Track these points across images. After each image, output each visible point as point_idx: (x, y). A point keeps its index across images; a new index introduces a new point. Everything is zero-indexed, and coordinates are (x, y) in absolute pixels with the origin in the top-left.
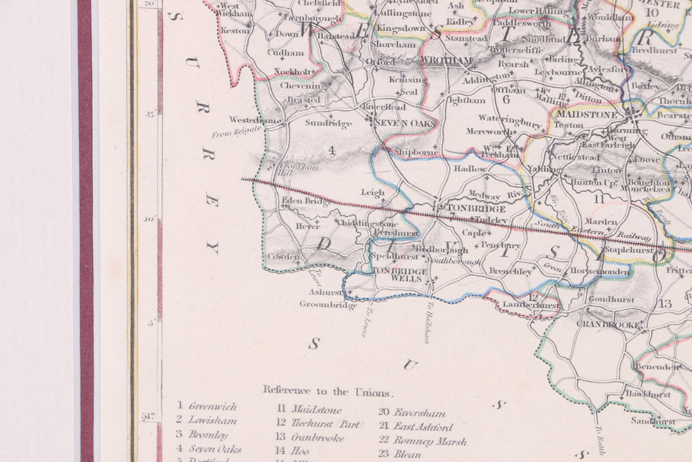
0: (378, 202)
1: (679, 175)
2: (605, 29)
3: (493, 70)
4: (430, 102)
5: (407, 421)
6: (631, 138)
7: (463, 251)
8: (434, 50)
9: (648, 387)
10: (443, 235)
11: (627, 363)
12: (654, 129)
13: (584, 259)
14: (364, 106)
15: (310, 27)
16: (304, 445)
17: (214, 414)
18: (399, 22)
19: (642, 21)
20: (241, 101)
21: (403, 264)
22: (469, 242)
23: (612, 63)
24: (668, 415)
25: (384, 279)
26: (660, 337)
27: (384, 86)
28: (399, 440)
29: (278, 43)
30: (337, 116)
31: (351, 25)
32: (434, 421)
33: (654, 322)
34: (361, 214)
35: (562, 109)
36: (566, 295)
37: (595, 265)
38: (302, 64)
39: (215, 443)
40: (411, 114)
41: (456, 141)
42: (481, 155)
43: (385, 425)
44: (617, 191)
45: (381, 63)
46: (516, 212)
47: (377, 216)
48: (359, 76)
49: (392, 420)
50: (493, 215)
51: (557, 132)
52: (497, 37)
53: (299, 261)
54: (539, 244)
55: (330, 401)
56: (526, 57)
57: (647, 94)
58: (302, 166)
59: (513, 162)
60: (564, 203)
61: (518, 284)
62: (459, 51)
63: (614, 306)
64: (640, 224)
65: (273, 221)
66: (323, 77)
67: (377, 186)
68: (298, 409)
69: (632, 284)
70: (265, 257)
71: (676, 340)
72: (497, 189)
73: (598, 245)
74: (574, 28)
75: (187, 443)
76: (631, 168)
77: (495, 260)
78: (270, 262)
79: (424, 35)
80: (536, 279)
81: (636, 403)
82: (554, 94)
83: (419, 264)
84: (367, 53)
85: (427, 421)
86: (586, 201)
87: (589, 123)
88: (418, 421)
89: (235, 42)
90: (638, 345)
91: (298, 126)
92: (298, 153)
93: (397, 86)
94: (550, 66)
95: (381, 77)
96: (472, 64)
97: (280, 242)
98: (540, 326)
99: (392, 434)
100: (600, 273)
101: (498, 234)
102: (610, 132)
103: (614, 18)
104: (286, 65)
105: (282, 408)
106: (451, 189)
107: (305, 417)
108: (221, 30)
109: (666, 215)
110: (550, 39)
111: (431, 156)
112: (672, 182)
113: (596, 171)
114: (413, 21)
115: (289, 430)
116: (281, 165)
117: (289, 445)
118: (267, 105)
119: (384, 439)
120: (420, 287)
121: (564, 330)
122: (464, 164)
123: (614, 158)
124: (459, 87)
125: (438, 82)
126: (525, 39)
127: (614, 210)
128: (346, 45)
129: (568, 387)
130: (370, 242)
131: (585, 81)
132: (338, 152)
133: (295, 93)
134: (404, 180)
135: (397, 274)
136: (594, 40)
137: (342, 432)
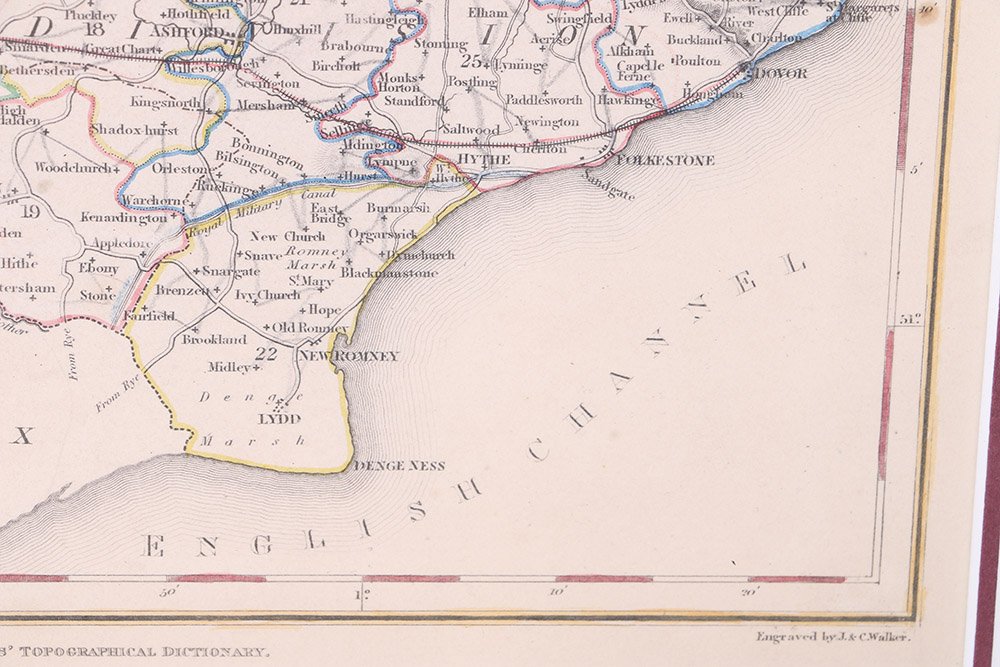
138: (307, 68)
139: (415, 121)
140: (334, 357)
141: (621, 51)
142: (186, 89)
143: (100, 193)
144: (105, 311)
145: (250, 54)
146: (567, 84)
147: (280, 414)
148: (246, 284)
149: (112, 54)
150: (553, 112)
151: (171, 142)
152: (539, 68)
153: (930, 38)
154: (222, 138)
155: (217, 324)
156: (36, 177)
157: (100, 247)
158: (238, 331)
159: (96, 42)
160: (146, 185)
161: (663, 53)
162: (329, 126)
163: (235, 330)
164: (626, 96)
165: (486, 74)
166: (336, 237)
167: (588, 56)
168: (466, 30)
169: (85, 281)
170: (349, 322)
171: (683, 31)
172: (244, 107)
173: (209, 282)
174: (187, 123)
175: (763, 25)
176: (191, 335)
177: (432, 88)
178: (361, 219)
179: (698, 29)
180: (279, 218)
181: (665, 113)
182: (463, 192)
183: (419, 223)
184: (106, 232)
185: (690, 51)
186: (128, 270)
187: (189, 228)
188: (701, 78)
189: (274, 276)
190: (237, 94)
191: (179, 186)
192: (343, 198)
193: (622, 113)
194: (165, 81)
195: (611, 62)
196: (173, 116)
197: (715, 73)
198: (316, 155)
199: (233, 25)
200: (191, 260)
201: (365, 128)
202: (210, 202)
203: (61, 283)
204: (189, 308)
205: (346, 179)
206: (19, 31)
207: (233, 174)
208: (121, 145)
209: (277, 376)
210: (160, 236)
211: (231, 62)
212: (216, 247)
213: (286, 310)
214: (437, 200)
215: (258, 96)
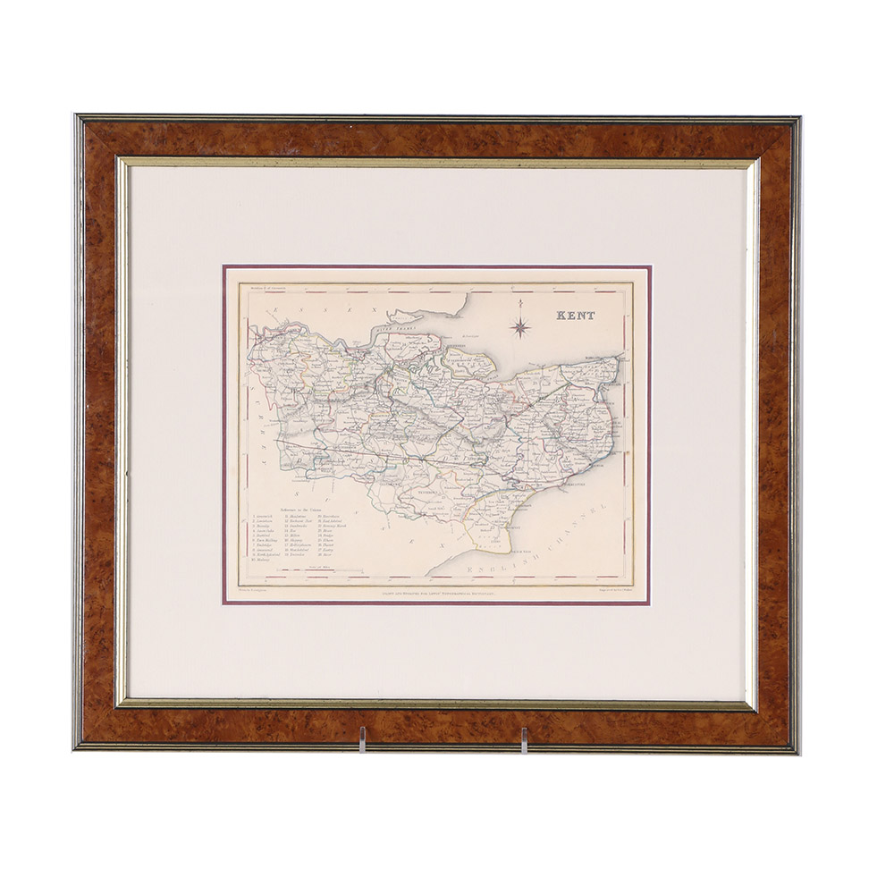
0: (316, 446)
1: (409, 434)
2: (385, 389)
3: (351, 402)
4: (332, 413)
5: (327, 519)
6: (394, 423)
7: (343, 461)
8: (332, 397)
9: (403, 505)
10: (337, 457)
11: (396, 497)
12: (401, 420)
13: (381, 463)
14: (311, 415)
15: (294, 391)
16: (294, 529)
17: (265, 519)
18: (322, 388)
19: (396, 386)
20: (273, 415)
21: (325, 467)
22: (345, 459)
23: (387, 399)
24: (410, 514)
25: (319, 472)
26: (406, 488)
27: (317, 409)
28: (324, 526)
29: (284, 396)
30: (303, 419)
31: (307, 389)
32: (336, 519)
33: (404, 483)
34: (311, 451)
35: (373, 414)
36: (376, 475)
37: (385, 465)
38: (292, 402)
39: (265, 529)
40: (326, 418)
41: (340, 426)
42: (348, 430)
43: (320, 521)
44: (391, 440)
45: (316, 401)
46: (359, 448)
47: (316, 451)
48: (310, 406)
49: (322, 519)
50: (352, 450)
51: (371, 422)
52: (352, 393)
53: (291, 466)
54: (367, 458)
55: (304, 513)
56: (361, 398)
57: (398, 409)
58: (292, 435)
59: (358, 432)
60: (374, 445)
61: (361, 472)
62: (341, 398)
63: (391, 478)
64: (398, 451)
65: (283, 453)
66: (298, 406)
67: (317, 441)
68: (292, 516)
69: (397, 470)
70: (281, 466)
71: (411, 489)
72: (353, 441)
73: (385, 458)
74: (375, 389)
75: (256, 529)
76: (395, 433)
77: (353, 464)
78: (284, 467)
79: (329, 392)
80: (367, 470)
81: (400, 510)
82: (370, 410)
83: (330, 466)
84: (312, 399)
85: (333, 519)
86: (381, 444)
87: (381, 419)
88: (330, 519)
89: (271, 396)
90: (399, 491)
91: (291, 422)
92: (291, 431)
93: (321, 409)
94: (368, 401)
95: (316, 406)
96: (344, 401)
97: (285, 461)
98: (368, 485)
99: (323, 524)
100: (387, 467)
101: (354, 455)
102: (388, 421)
103: (387, 385)
104: (287, 403)
105: (286, 516)
106: (340, 441)
107: (294, 519)
108: (267, 392)
109: (406, 448)
110: (368, 392)
111: (333, 431)
112: (408, 437)
113: (384, 434)
114: (326, 388)
115: (289, 523)
116: (285, 435)
117: (289, 529)
118: (281, 416)
119: (320, 526)
120: (330, 474)
121: (376, 487)
122: (343, 433)
123: (389, 430)
124: (341, 409)
125: (334, 407)
126: (360, 393)
127: (390, 446)
128: (305, 396)
129: (378, 506)
130: (314, 460)
131: (379, 406)
132: (304, 430)
133: (290, 412)
134: (324, 439)
135: (323, 470)
136: (381, 392)
137: (306, 524)
138: (499, 465)
139: (522, 477)
140: (506, 528)
141: (565, 461)
142: (475, 471)
143: (457, 493)
144: (459, 519)
145: (488, 463)
146: (554, 469)
147: (496, 540)
148: (488, 512)
149: (460, 464)
150: (551, 475)
151: (472, 482)
152: (548, 465)
153: (629, 458)
154: (482, 481)
155: (482, 521)
156: (445, 490)
157: (458, 505)
158: (487, 523)
159: (456, 461)
160: (467, 491)
161: (573, 462)
162: (504, 478)
163: (486, 522)
164: (566, 471)
165: (537, 467)
166: (506, 501)
167: (558, 463)
168: (532, 458)
169: (454, 512)
170: (510, 521)
171: (577, 457)
172: (487, 474)
173: (480, 512)
174: (475, 478)
175: (593, 456)
176: (477, 523)
177: (525, 470)
178: (512, 498)
179: (580, 457)
180: (494, 498)
181: (574, 475)
182: (533, 492)
183: (524, 499)
184: (459, 502)
185: (579, 461)
186: (463, 510)
187: (476, 500)
188: (581, 467)
189: (494, 511)
190: (485, 472)
191: (474, 491)
192: (508, 493)
193: (565, 475)
194: (470, 469)
195: (562, 464)
196: (472, 476)
197: (585, 466)
198: (502, 484)
199: (484, 457)
200: (476, 507)
201: (512, 478)
202: (480, 495)
203: (450, 513)
204: (476, 518)
205: (508, 489)
206: (441, 460)
207: (484, 488)
208: (462, 483)
209: (495, 532)
210: (470, 502)
211: (484, 465)
212: (482, 504)
213: (496, 518)
214: (527, 494)
215: (490, 472)
